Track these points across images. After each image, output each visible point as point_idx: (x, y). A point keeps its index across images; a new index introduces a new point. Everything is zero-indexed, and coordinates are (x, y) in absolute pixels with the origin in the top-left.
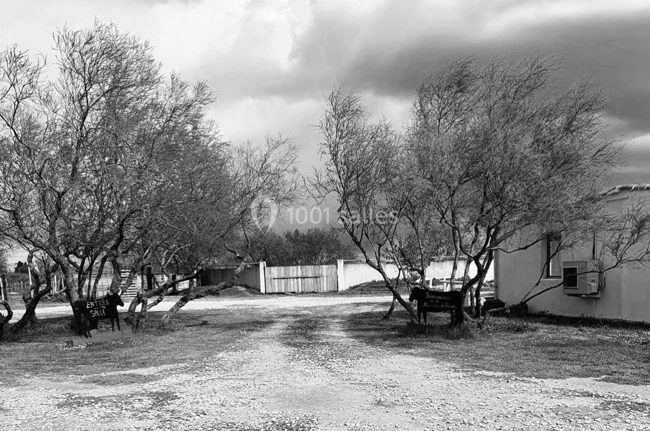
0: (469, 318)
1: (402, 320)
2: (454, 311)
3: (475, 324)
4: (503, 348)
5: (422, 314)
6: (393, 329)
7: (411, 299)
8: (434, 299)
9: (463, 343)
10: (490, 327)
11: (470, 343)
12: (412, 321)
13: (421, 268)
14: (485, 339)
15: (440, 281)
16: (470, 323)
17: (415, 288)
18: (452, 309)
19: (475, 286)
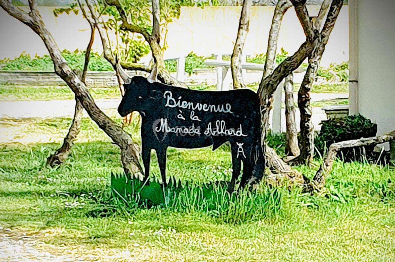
0: (281, 164)
1: (99, 169)
2: (240, 145)
3: (298, 181)
4: (367, 247)
5: (153, 151)
6: (74, 194)
7: (123, 110)
8: (186, 112)
9: (262, 234)
10: (336, 191)
11: (283, 234)
12: (126, 171)
13: (149, 23)
14: (322, 222)
15: (208, 61)
16: (281, 177)
17: (135, 79)
18: (234, 140)
19: (298, 77)
